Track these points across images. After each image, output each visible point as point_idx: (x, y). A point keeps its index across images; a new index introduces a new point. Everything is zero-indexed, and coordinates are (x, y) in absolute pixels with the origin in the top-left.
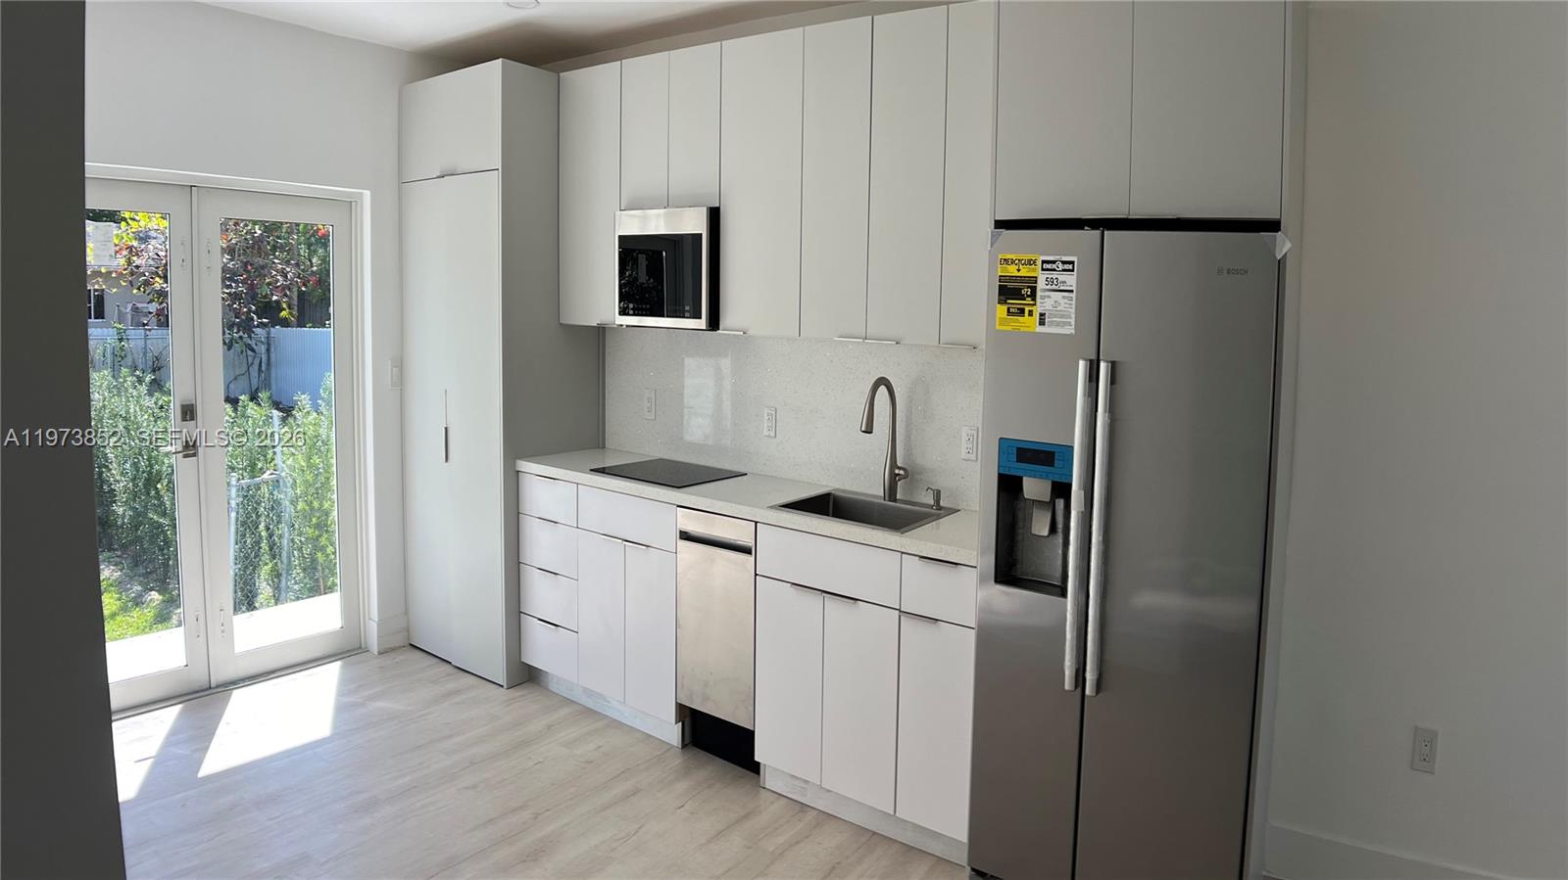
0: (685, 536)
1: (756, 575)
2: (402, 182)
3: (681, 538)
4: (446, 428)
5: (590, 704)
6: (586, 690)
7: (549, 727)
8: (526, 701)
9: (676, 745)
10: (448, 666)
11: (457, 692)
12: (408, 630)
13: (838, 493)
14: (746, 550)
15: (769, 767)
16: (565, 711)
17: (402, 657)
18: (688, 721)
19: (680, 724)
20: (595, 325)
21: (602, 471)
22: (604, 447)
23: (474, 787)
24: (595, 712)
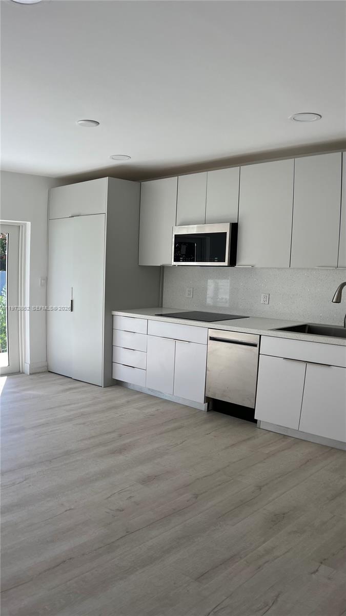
0: (212, 339)
1: (259, 354)
2: (49, 219)
3: (210, 339)
4: (72, 301)
5: (152, 394)
6: (149, 389)
7: (128, 402)
8: (114, 393)
9: (204, 410)
10: (70, 379)
11: (75, 388)
12: (47, 366)
13: (311, 325)
14: (255, 345)
15: (263, 422)
16: (137, 396)
17: (43, 376)
18: (210, 403)
19: (207, 403)
20: (159, 265)
21: (161, 315)
22: (162, 307)
23: (84, 424)
24: (156, 397)
